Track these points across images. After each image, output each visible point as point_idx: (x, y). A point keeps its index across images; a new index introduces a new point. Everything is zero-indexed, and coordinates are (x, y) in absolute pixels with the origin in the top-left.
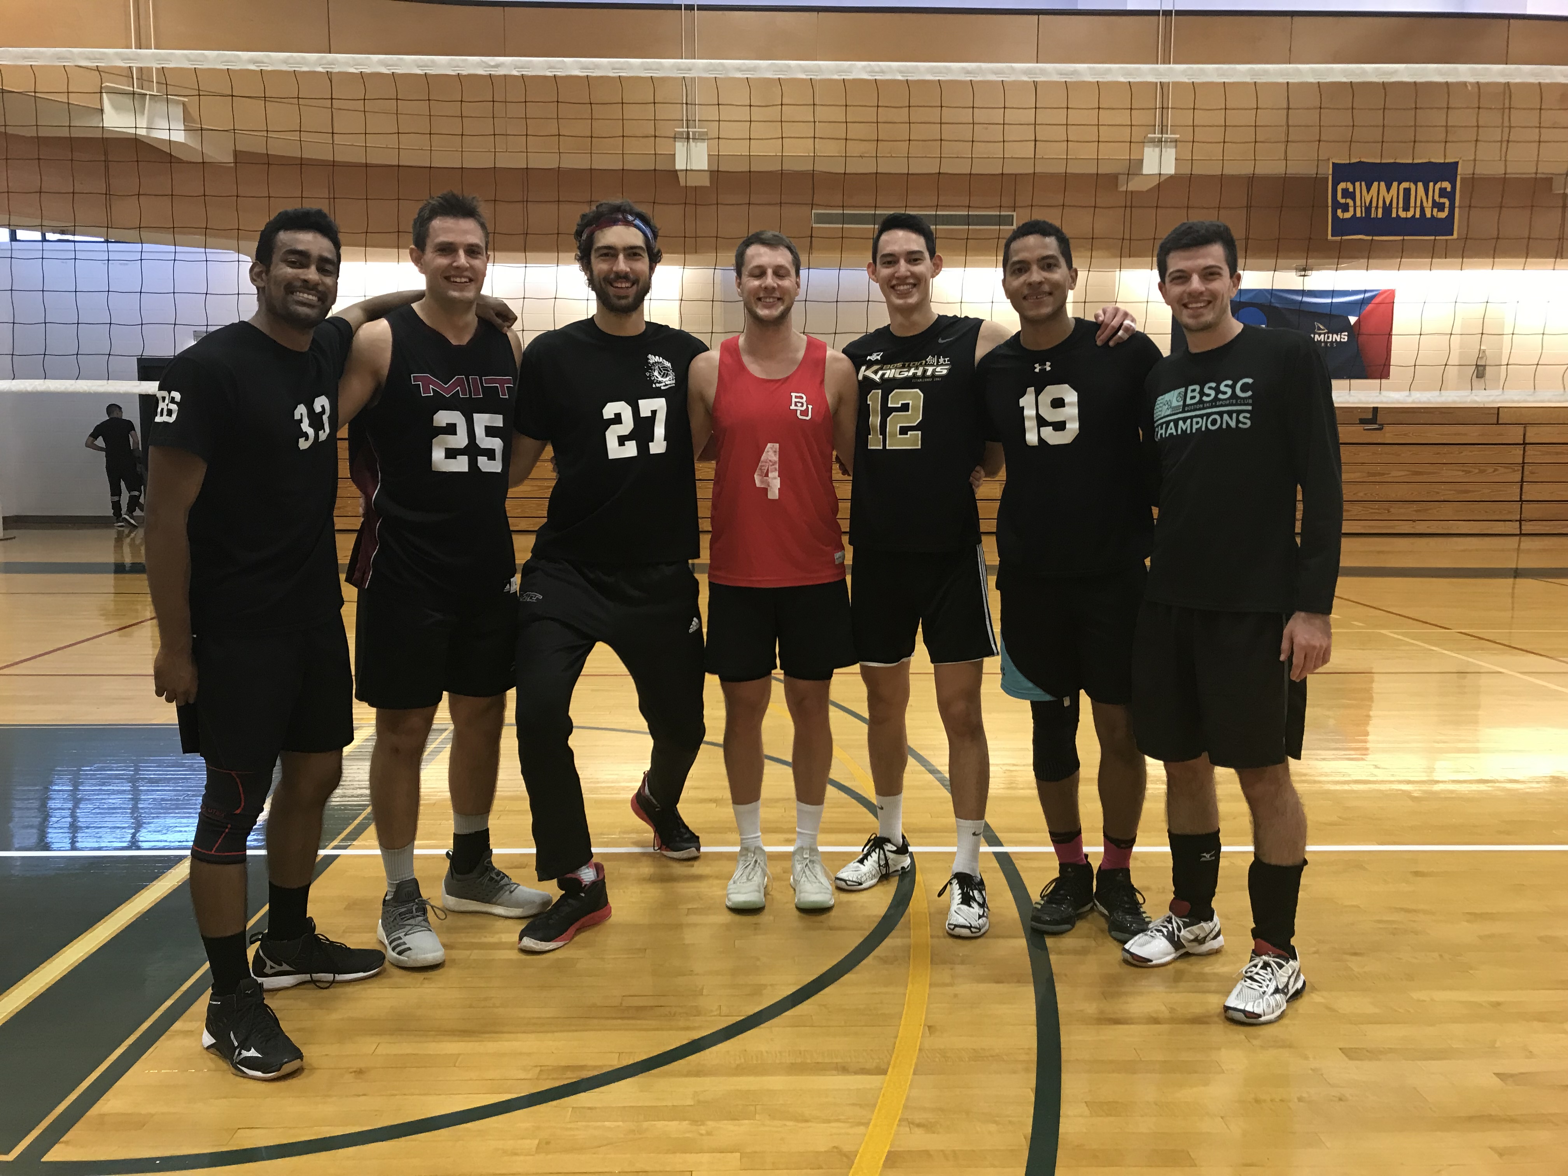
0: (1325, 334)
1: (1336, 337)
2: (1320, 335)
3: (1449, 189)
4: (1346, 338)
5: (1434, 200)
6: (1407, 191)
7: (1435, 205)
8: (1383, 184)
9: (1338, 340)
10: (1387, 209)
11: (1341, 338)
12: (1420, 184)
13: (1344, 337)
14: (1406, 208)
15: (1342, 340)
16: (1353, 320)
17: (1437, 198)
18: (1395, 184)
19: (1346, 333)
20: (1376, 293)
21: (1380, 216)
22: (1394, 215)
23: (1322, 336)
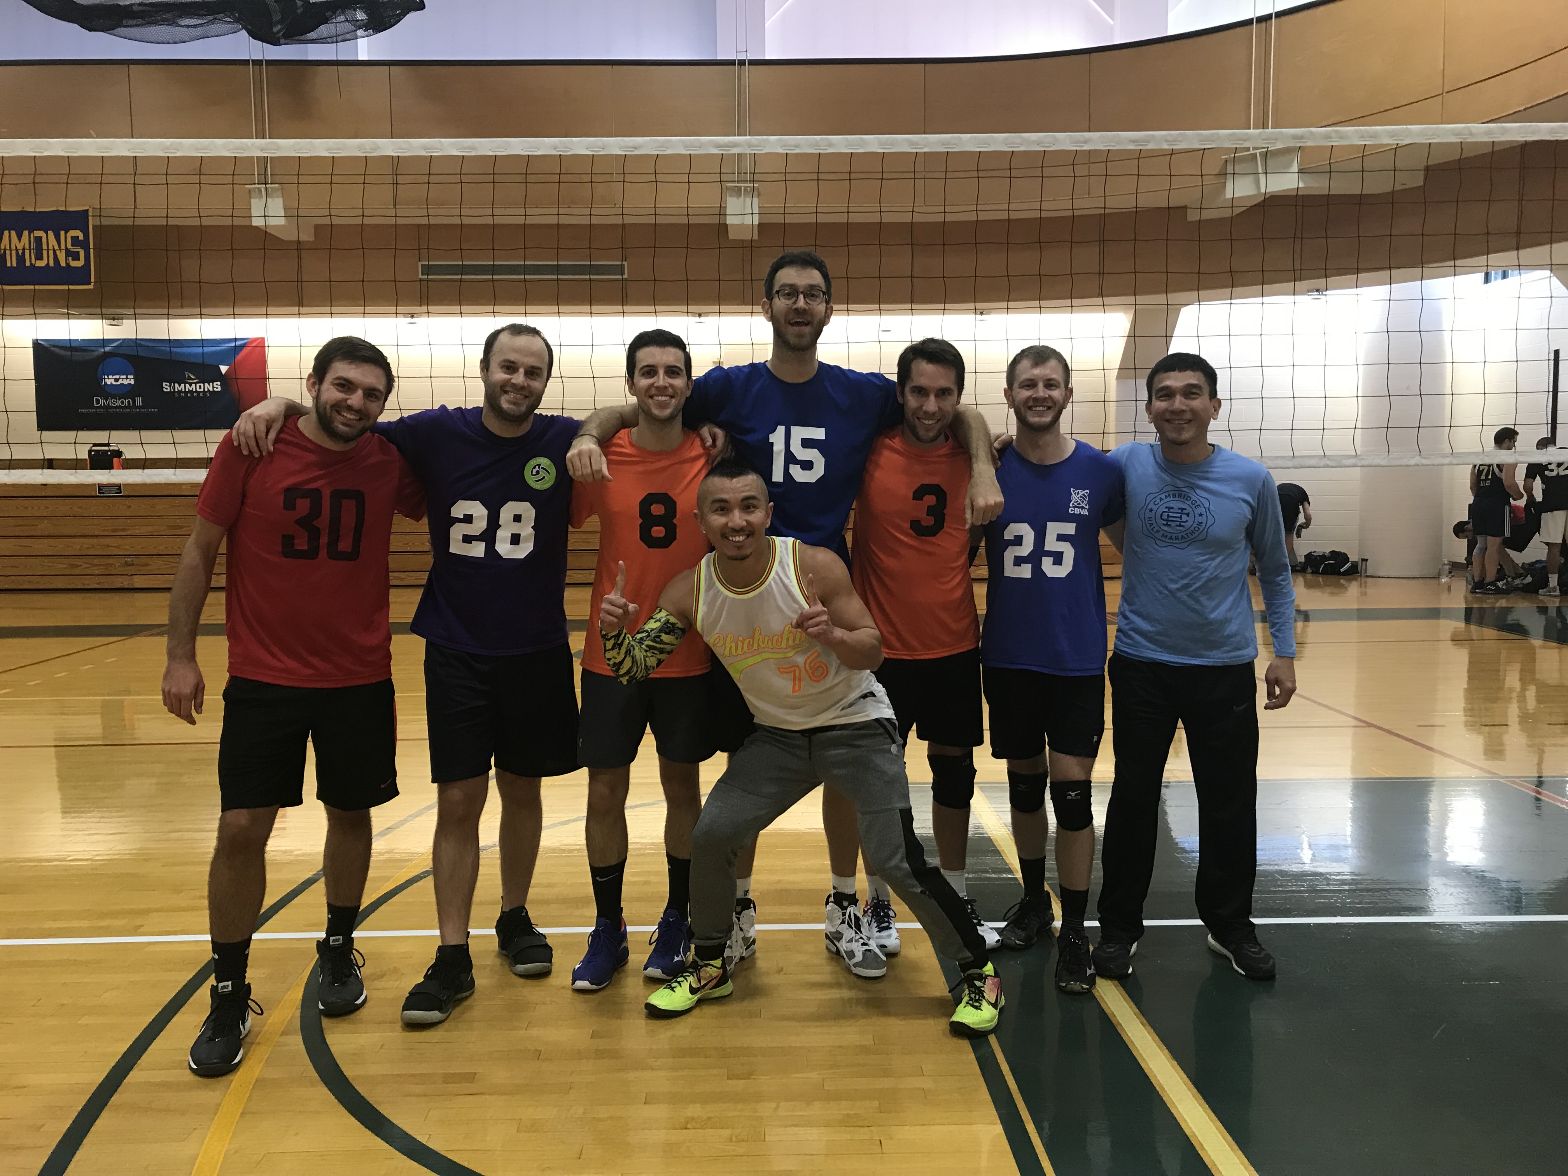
0: (196, 383)
1: (209, 387)
2: (190, 384)
3: (81, 238)
4: (219, 387)
5: (66, 249)
6: (39, 240)
7: (68, 253)
8: (13, 233)
9: (211, 389)
10: (21, 258)
11: (213, 387)
12: (50, 233)
13: (217, 387)
14: (39, 257)
15: (215, 389)
16: (224, 369)
17: (69, 246)
18: (26, 233)
19: (219, 383)
20: (245, 341)
21: (15, 265)
22: (28, 264)
23: (193, 385)
